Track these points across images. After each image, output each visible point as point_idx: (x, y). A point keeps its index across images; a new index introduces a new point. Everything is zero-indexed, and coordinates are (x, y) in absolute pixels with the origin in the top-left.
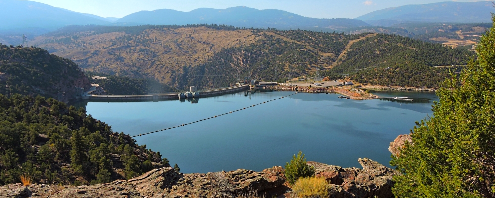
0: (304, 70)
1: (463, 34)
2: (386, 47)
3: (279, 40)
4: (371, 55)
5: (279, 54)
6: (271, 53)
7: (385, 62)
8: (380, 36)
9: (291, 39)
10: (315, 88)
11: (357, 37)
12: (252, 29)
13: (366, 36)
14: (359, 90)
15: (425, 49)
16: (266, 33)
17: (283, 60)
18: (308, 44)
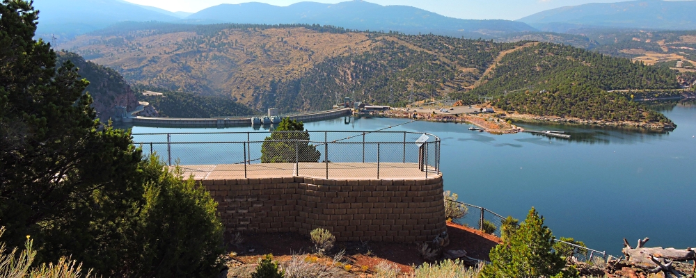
0: (434, 91)
1: (667, 46)
2: (549, 61)
3: (403, 48)
4: (528, 72)
5: (403, 68)
6: (391, 66)
7: (546, 82)
8: (543, 45)
9: (420, 47)
10: (440, 116)
11: (511, 46)
12: (367, 32)
13: (524, 46)
14: (498, 121)
15: (603, 65)
16: (386, 38)
17: (407, 75)
18: (442, 54)
